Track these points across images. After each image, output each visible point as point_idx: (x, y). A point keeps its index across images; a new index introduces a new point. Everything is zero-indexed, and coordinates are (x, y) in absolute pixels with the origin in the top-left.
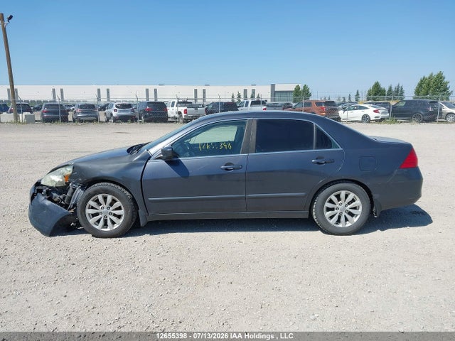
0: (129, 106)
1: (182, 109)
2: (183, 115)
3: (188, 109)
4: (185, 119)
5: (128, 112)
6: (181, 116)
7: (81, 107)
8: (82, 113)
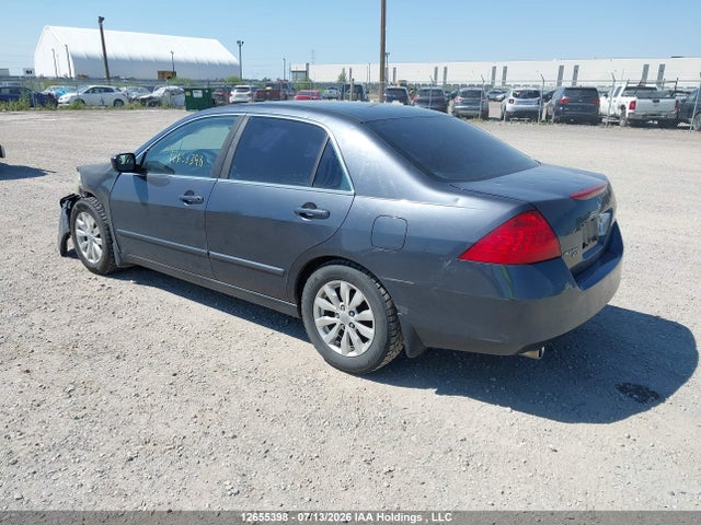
0: (536, 94)
1: (627, 101)
2: (628, 111)
3: (638, 101)
4: (629, 120)
5: (531, 105)
6: (624, 113)
7: (464, 94)
8: (463, 103)
